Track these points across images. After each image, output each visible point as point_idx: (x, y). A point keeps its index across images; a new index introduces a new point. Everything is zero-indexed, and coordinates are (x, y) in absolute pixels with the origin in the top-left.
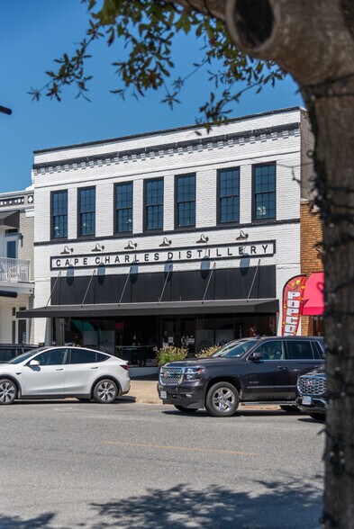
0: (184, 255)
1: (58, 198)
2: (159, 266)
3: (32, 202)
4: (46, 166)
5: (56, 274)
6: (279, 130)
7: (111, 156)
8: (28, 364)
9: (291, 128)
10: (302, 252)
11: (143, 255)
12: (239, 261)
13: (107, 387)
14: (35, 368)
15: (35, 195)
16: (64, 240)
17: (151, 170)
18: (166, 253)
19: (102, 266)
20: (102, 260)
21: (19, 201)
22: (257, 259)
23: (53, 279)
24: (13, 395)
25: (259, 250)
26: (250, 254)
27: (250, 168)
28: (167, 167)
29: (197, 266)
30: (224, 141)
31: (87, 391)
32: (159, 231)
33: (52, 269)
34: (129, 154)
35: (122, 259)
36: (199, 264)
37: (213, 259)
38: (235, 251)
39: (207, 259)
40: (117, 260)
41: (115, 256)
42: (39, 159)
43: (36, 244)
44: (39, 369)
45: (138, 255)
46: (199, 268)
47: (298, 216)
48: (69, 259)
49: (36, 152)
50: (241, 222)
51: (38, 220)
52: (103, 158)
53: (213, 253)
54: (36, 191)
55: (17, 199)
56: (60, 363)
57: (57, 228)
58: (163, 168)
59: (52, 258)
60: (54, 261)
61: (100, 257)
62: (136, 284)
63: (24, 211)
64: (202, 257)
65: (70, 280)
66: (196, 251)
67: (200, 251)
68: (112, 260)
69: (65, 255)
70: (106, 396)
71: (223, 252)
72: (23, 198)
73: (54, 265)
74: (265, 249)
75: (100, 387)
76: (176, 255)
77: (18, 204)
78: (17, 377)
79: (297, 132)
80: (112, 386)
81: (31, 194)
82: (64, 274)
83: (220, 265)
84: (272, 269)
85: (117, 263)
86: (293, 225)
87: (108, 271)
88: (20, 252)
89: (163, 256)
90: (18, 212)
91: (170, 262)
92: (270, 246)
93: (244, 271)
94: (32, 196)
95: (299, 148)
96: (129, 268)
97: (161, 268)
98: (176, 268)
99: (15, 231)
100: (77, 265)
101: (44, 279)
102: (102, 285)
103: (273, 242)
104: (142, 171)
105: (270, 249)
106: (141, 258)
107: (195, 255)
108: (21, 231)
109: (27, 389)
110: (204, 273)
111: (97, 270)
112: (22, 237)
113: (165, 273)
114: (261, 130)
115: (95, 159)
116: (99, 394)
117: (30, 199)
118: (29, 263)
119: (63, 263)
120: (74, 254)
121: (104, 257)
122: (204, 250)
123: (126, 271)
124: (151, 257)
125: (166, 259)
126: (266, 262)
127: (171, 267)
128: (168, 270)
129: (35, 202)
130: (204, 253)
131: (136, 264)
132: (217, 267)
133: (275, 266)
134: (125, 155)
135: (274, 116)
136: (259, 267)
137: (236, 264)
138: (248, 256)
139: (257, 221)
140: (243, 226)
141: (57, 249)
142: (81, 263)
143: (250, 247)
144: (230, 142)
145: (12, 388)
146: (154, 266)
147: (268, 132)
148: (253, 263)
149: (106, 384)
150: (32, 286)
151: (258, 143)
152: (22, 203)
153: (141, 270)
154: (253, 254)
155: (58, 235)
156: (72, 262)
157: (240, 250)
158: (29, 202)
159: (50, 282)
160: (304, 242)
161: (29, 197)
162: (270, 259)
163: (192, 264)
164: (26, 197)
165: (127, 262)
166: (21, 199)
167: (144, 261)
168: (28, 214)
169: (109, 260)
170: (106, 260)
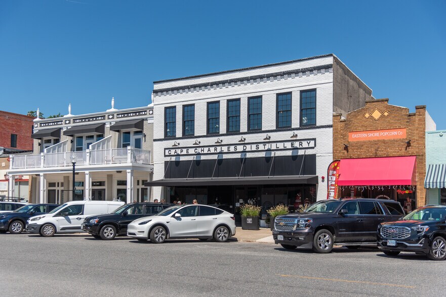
0: (254, 147)
1: (170, 112)
2: (237, 154)
3: (152, 114)
4: (162, 91)
5: (168, 159)
6: (319, 68)
7: (205, 85)
8: (173, 216)
9: (327, 67)
10: (334, 145)
11: (227, 147)
12: (291, 151)
13: (223, 231)
14: (178, 218)
15: (154, 110)
16: (174, 137)
17: (232, 94)
18: (242, 146)
19: (199, 154)
20: (199, 150)
21: (143, 113)
22: (303, 151)
23: (166, 163)
24: (164, 237)
25: (305, 144)
26: (298, 147)
27: (299, 93)
28: (243, 92)
29: (263, 155)
30: (281, 75)
31: (211, 234)
32: (237, 132)
33: (165, 156)
34: (217, 84)
35: (212, 150)
36: (264, 153)
37: (273, 150)
38: (288, 145)
39: (269, 150)
40: (209, 150)
41: (208, 148)
42: (157, 87)
43: (155, 140)
44: (180, 220)
45: (223, 147)
46: (264, 156)
47: (331, 123)
48: (177, 150)
49: (155, 83)
50: (293, 127)
51: (156, 125)
52: (200, 86)
53: (274, 146)
54: (155, 107)
55: (142, 112)
56: (193, 215)
57: (168, 130)
58: (241, 92)
59: (165, 149)
60: (167, 151)
61: (198, 149)
62: (222, 166)
63: (146, 120)
64: (266, 149)
65: (177, 163)
66: (262, 145)
67: (265, 145)
68: (206, 150)
69: (175, 147)
70: (222, 237)
71: (281, 146)
72: (146, 111)
73: (167, 153)
74: (309, 144)
75: (219, 231)
76: (248, 148)
77: (142, 115)
78: (167, 224)
79: (331, 70)
80: (226, 231)
81: (152, 109)
82: (173, 159)
83: (278, 154)
84: (313, 157)
85: (209, 152)
86: (328, 129)
87: (203, 158)
88: (144, 145)
89: (240, 148)
90: (143, 120)
91: (244, 152)
92: (312, 142)
93: (294, 158)
94: (152, 110)
95: (332, 80)
96: (217, 156)
97: (238, 156)
98: (249, 155)
99: (140, 132)
100: (182, 153)
101: (160, 162)
102: (199, 167)
103: (314, 139)
104: (226, 94)
105: (312, 144)
106: (225, 149)
107: (261, 147)
108: (145, 132)
109: (173, 233)
110: (268, 159)
111: (195, 156)
112: (145, 136)
113: (241, 159)
114: (307, 69)
115: (195, 87)
116: (218, 236)
117: (151, 112)
118: (150, 152)
119: (173, 152)
120: (180, 146)
121: (200, 149)
122: (267, 145)
123: (215, 157)
124: (232, 149)
125: (242, 150)
126: (309, 152)
127: (245, 155)
128: (243, 157)
129: (154, 114)
130: (267, 146)
131: (221, 153)
132: (276, 155)
133: (315, 155)
134: (214, 84)
135: (315, 60)
136: (305, 155)
137: (289, 153)
138: (297, 149)
139: (303, 126)
140: (294, 129)
141: (170, 143)
142: (185, 152)
143: (298, 142)
144: (286, 76)
145: (164, 232)
146: (234, 154)
147: (311, 70)
148: (301, 152)
149: (222, 229)
150: (152, 166)
151: (304, 77)
152: (145, 114)
153: (225, 156)
154: (301, 147)
155: (169, 134)
156: (179, 151)
157: (292, 145)
158: (150, 114)
159: (164, 164)
160: (335, 140)
161: (150, 111)
162: (313, 150)
163: (259, 153)
164: (148, 110)
165: (216, 152)
166: (145, 111)
167: (227, 151)
168: (149, 121)
169: (203, 150)
170: (202, 150)
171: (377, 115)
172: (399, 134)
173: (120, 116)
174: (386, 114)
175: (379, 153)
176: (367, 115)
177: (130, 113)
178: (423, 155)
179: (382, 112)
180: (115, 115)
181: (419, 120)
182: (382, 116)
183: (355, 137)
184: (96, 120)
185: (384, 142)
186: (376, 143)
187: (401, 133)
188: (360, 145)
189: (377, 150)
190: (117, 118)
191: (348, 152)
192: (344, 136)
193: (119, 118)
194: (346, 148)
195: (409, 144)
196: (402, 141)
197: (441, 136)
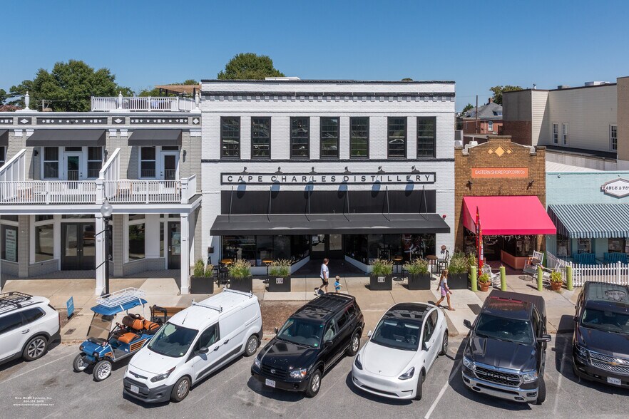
0: (359, 178)
1: (230, 127)
2: (335, 186)
3: (198, 123)
4: (216, 94)
5: (228, 188)
6: (439, 95)
7: (288, 95)
9: (448, 95)
10: (456, 181)
11: (321, 176)
12: (406, 186)
15: (203, 119)
16: (237, 159)
18: (343, 177)
19: (278, 183)
20: (279, 179)
21: (181, 121)
22: (422, 185)
23: (224, 194)
25: (423, 178)
26: (415, 181)
27: (416, 119)
29: (369, 188)
30: (394, 96)
32: (336, 159)
33: (222, 183)
34: (306, 95)
35: (299, 179)
36: (371, 186)
37: (384, 183)
38: (403, 178)
39: (378, 183)
40: (294, 179)
41: (292, 177)
42: (207, 87)
43: (203, 161)
45: (315, 177)
46: (371, 189)
47: (453, 157)
48: (243, 176)
49: (204, 81)
50: (409, 157)
51: (209, 139)
52: (279, 95)
53: (385, 179)
54: (204, 114)
55: (178, 119)
58: (340, 110)
59: (222, 174)
60: (226, 177)
61: (276, 177)
63: (187, 131)
64: (374, 181)
65: (240, 194)
66: (370, 176)
67: (373, 177)
68: (289, 179)
71: (394, 178)
72: (187, 119)
73: (225, 181)
74: (428, 178)
76: (351, 179)
77: (179, 123)
79: (453, 99)
81: (196, 116)
82: (236, 188)
83: (391, 188)
84: (433, 193)
85: (294, 182)
86: (449, 163)
87: (283, 188)
88: (183, 167)
89: (339, 179)
90: (181, 131)
91: (345, 183)
92: (432, 176)
93: (408, 193)
94: (198, 118)
95: (453, 110)
96: (305, 187)
97: (336, 188)
98: (350, 188)
99: (176, 148)
100: (251, 181)
101: (213, 192)
102: (276, 201)
103: (434, 173)
105: (431, 178)
106: (318, 179)
107: (369, 179)
108: (184, 148)
110: (375, 194)
111: (271, 186)
113: (340, 192)
114: (426, 93)
115: (271, 95)
117: (196, 121)
119: (235, 179)
120: (247, 172)
121: (280, 177)
122: (377, 176)
123: (302, 188)
124: (328, 179)
125: (342, 181)
126: (428, 187)
127: (346, 187)
128: (343, 190)
129: (202, 124)
130: (377, 178)
131: (313, 183)
132: (388, 190)
133: (435, 191)
134: (302, 96)
135: (434, 84)
136: (423, 191)
137: (403, 187)
138: (413, 183)
139: (420, 158)
140: (410, 161)
141: (230, 167)
142: (255, 179)
143: (415, 176)
144: (400, 98)
146: (331, 186)
147: (430, 96)
148: (417, 187)
151: (422, 102)
152: (185, 123)
153: (317, 188)
154: (418, 181)
155: (230, 151)
156: (245, 178)
157: (408, 178)
158: (194, 123)
159: (220, 195)
160: (457, 175)
161: (194, 119)
162: (432, 185)
163: (366, 186)
164: (190, 119)
165: (304, 182)
166: (184, 119)
167: (321, 182)
168: (192, 134)
169: (285, 179)
170: (283, 179)
171: (500, 152)
172: (521, 173)
173: (137, 121)
174: (509, 152)
175: (503, 192)
176: (490, 152)
177: (157, 119)
178: (544, 195)
179: (505, 149)
180: (128, 119)
181: (540, 160)
182: (505, 154)
183: (478, 174)
184: (88, 123)
185: (508, 180)
186: (499, 181)
187: (524, 172)
188: (483, 182)
189: (500, 188)
190: (131, 123)
191: (470, 189)
192: (468, 172)
193: (134, 123)
194: (469, 185)
195: (530, 185)
196: (525, 180)
197: (559, 177)
